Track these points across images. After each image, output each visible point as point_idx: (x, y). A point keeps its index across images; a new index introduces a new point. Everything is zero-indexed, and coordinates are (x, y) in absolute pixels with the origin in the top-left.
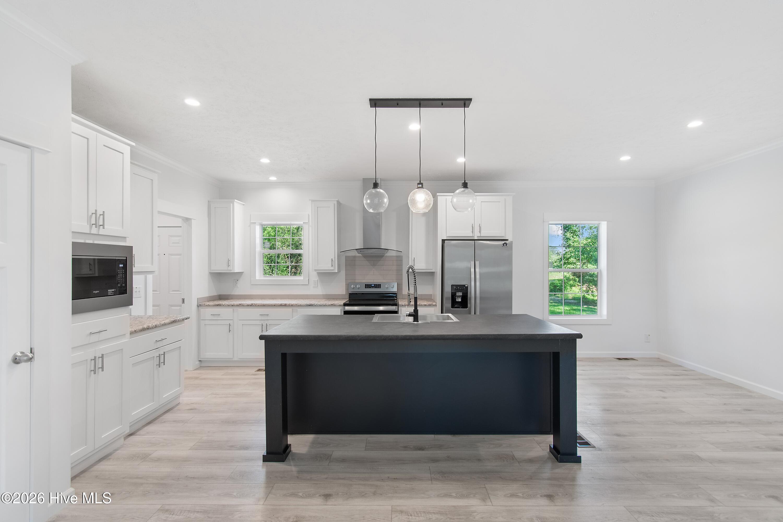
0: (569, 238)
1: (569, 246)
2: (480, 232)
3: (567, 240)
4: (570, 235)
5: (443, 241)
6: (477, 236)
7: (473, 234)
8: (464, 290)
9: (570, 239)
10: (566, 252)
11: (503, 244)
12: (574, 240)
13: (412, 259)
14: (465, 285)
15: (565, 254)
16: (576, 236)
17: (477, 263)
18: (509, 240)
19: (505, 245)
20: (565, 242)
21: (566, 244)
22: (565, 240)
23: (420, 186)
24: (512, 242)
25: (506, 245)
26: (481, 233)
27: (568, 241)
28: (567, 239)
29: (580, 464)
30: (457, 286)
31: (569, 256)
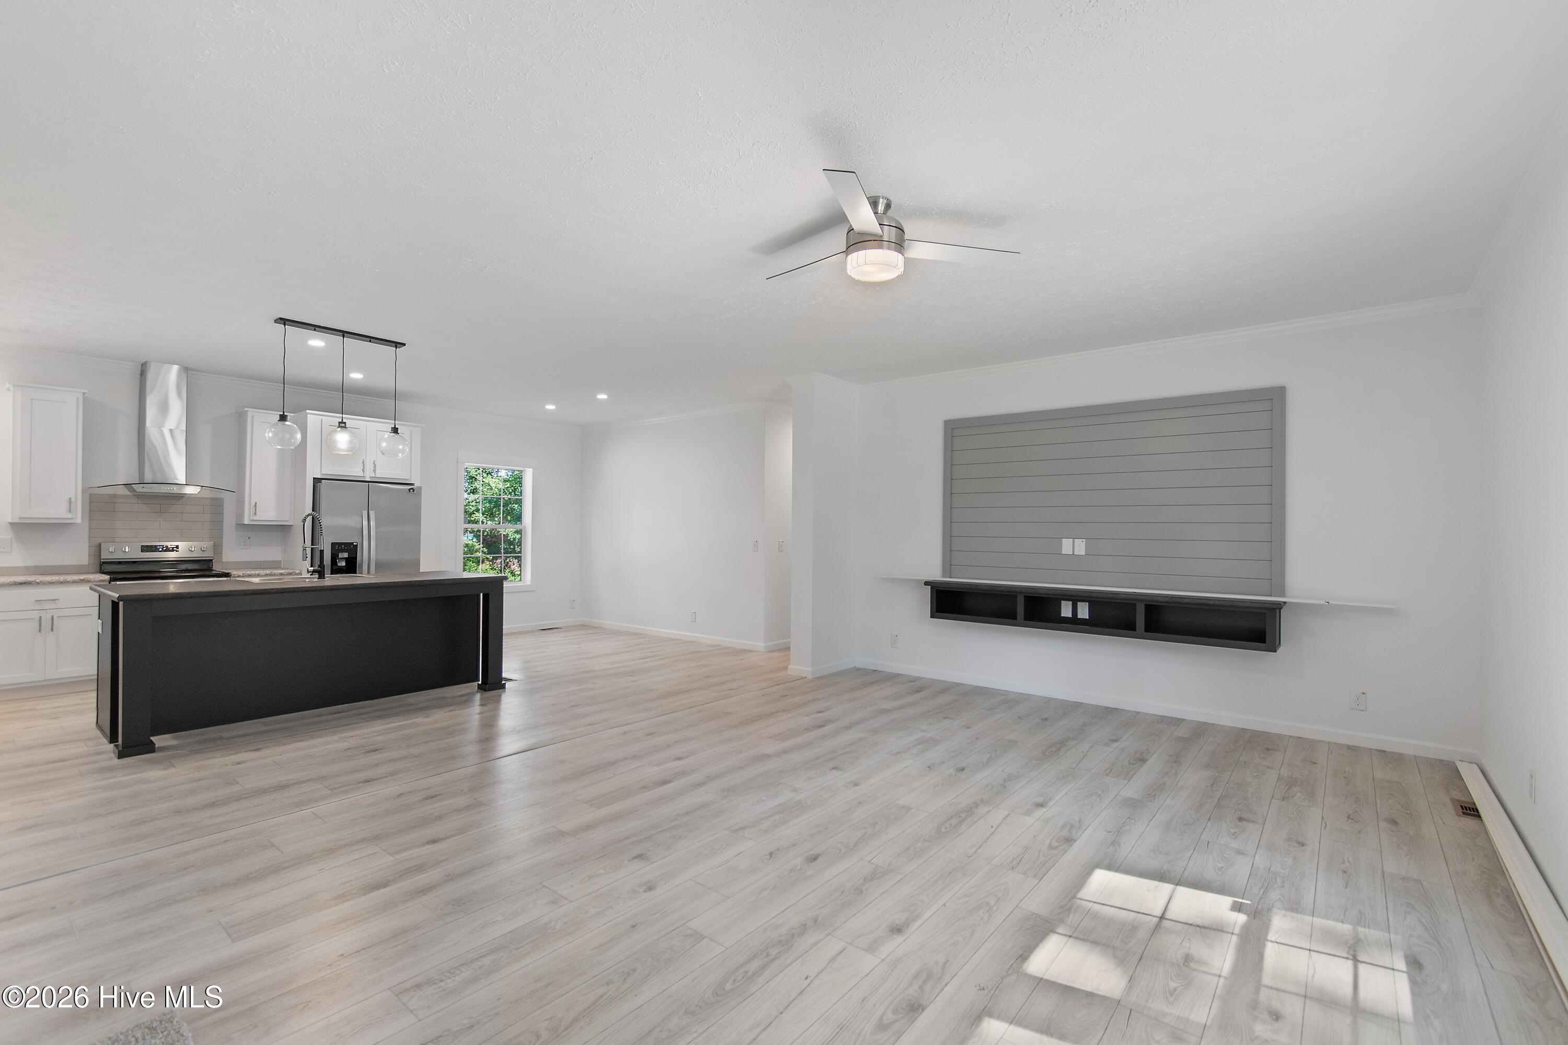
0: (474, 477)
1: (474, 491)
2: (374, 471)
3: (471, 480)
4: (476, 471)
5: (317, 481)
6: (370, 477)
7: (364, 473)
8: (352, 549)
9: (476, 479)
10: (469, 502)
11: (409, 490)
12: (483, 481)
13: (250, 504)
14: (353, 543)
15: (466, 505)
16: (487, 474)
17: (372, 513)
18: (416, 485)
19: (411, 491)
20: (467, 484)
21: (469, 486)
22: (468, 479)
23: (343, 425)
24: (420, 488)
25: (414, 491)
26: (377, 473)
27: (472, 482)
28: (471, 478)
29: (504, 690)
30: (340, 544)
31: (473, 509)
